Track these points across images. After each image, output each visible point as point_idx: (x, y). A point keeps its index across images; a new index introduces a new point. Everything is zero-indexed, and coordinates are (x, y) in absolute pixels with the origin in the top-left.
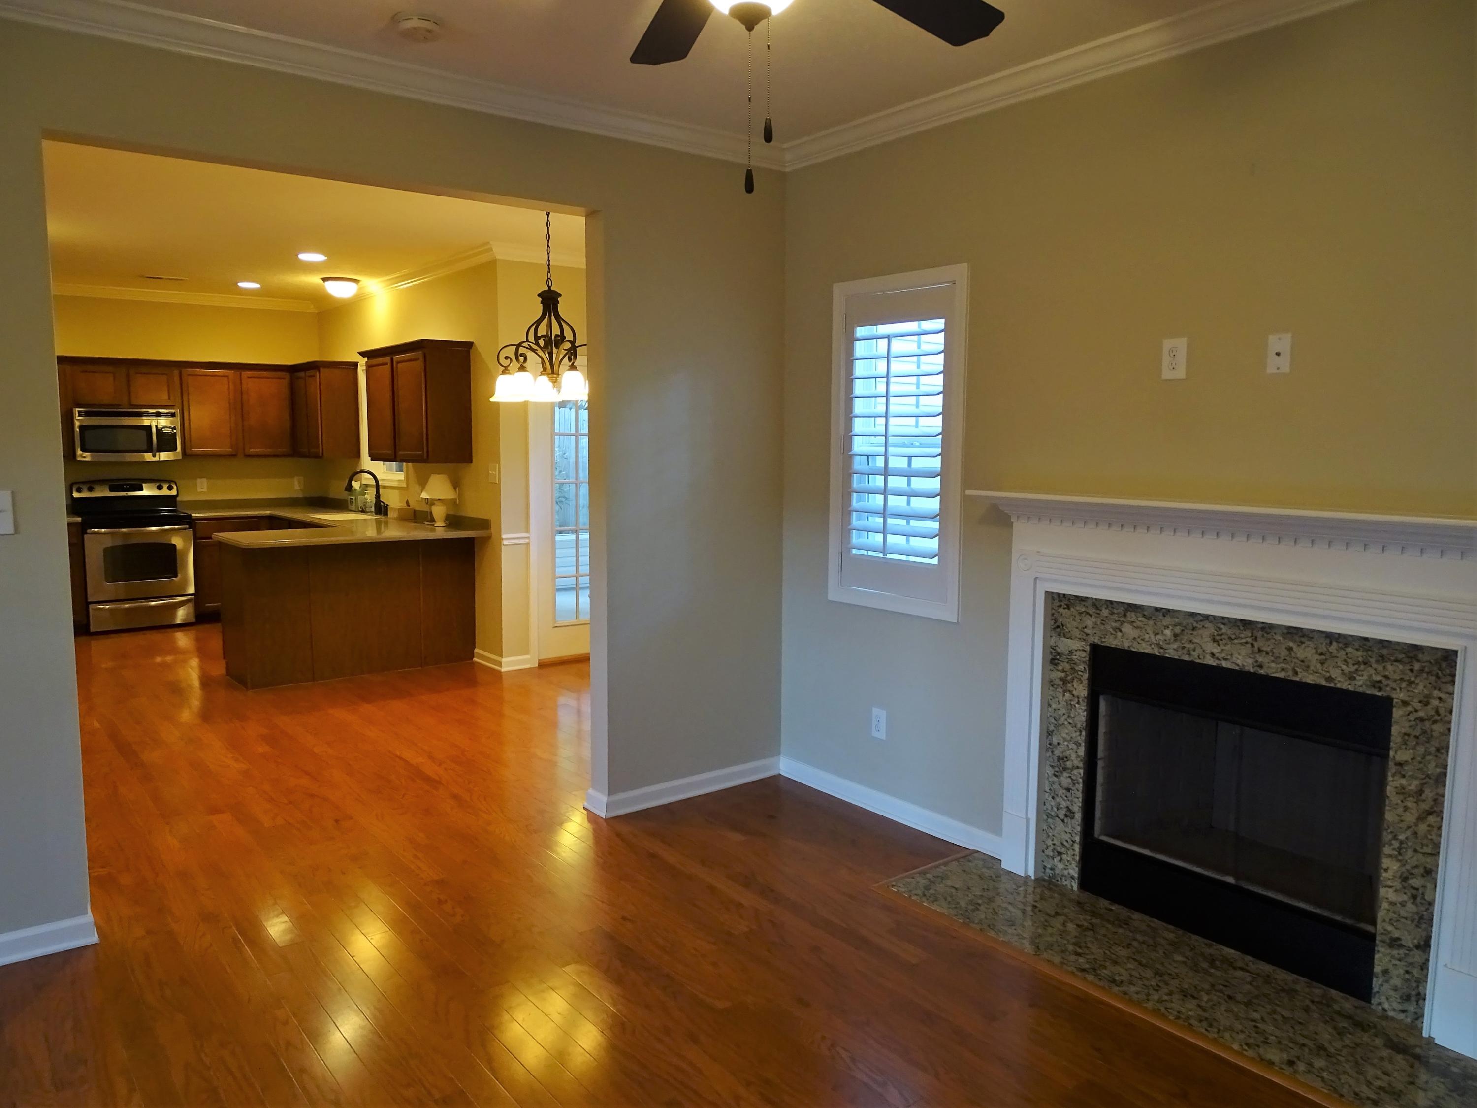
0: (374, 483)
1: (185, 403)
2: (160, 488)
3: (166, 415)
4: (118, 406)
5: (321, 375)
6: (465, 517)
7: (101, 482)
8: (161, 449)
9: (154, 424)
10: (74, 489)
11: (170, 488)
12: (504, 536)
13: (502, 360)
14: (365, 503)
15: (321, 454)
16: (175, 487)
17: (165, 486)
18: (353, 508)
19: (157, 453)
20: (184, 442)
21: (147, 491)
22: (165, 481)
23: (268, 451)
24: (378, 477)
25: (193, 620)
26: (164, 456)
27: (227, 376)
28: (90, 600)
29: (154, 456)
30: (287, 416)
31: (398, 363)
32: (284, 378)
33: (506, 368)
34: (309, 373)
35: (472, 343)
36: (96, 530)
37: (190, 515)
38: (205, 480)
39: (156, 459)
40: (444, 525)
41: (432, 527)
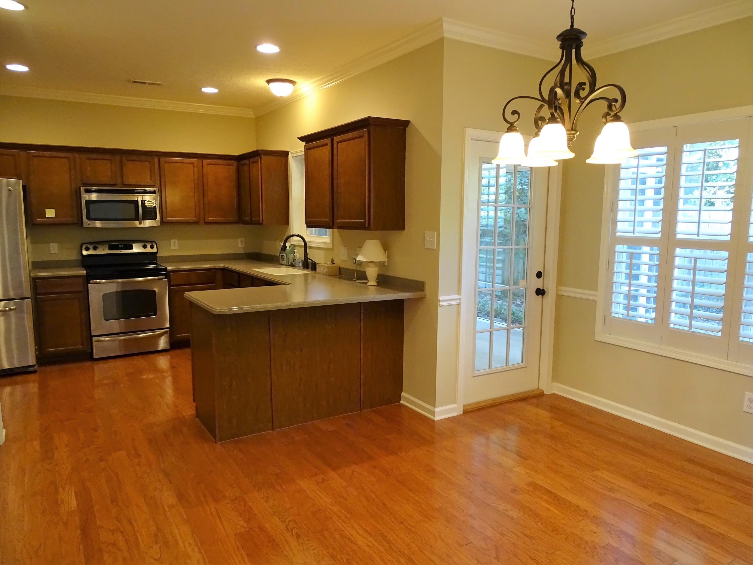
0: (303, 244)
1: (162, 184)
2: (145, 247)
3: (150, 192)
4: (114, 185)
5: (262, 159)
6: (395, 278)
7: (102, 243)
8: (145, 218)
9: (140, 199)
10: (83, 248)
11: (152, 247)
12: (441, 298)
13: (509, 116)
14: (294, 260)
15: (261, 222)
16: (155, 246)
17: (149, 245)
18: (284, 262)
19: (143, 221)
20: (162, 214)
21: (137, 249)
22: (148, 242)
23: (221, 219)
24: (306, 239)
25: (168, 347)
26: (148, 223)
27: (193, 163)
28: (93, 334)
29: (140, 223)
30: (234, 193)
31: (338, 142)
32: (233, 165)
33: (512, 124)
34: (252, 160)
35: (409, 122)
36: (98, 281)
37: (166, 268)
38: (176, 241)
39: (142, 225)
40: (376, 284)
41: (366, 285)
